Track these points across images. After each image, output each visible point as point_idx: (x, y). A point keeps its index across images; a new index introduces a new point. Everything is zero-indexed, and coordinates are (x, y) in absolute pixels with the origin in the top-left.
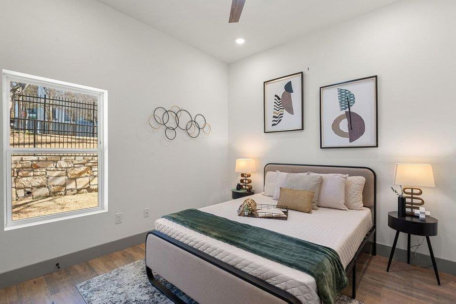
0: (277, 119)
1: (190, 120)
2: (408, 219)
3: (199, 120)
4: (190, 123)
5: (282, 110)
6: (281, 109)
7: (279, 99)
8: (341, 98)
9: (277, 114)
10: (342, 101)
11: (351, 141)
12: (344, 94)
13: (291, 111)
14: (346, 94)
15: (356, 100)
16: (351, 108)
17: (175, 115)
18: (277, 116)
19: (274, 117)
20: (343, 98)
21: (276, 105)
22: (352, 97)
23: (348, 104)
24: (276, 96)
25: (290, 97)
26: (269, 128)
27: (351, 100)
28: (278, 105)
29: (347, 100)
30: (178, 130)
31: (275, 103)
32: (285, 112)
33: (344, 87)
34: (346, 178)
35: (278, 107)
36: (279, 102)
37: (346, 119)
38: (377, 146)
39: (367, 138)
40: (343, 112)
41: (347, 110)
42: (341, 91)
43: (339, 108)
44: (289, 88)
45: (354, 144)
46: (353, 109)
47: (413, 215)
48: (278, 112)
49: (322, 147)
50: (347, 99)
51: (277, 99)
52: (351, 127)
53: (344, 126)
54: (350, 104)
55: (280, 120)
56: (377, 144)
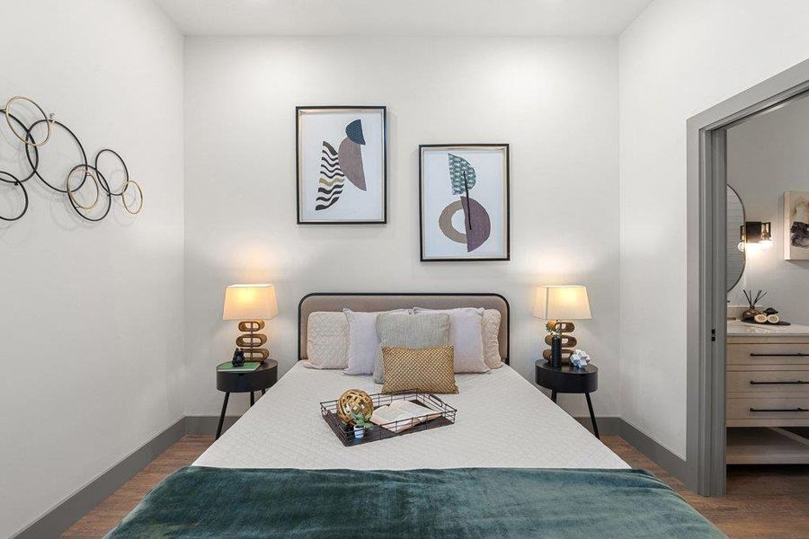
0: (329, 196)
1: (80, 161)
2: (565, 369)
3: (108, 165)
4: (80, 173)
5: (342, 178)
6: (337, 174)
7: (334, 152)
8: (454, 170)
9: (329, 184)
10: (456, 177)
11: (470, 249)
12: (459, 165)
13: (360, 182)
14: (462, 165)
15: (477, 179)
16: (470, 191)
17: (22, 133)
18: (328, 188)
19: (321, 190)
20: (457, 172)
21: (326, 164)
22: (471, 173)
23: (466, 185)
24: (325, 144)
25: (359, 153)
26: (309, 213)
27: (469, 178)
28: (332, 166)
29: (463, 177)
30: (33, 186)
31: (323, 159)
32: (347, 182)
33: (458, 153)
34: (482, 315)
35: (332, 169)
36: (333, 160)
37: (462, 211)
38: (508, 259)
39: (492, 246)
40: (458, 198)
41: (464, 194)
42: (453, 159)
43: (451, 190)
44: (355, 132)
45: (474, 254)
46: (473, 194)
47: (569, 363)
48: (329, 180)
49: (424, 258)
50: (464, 175)
51: (328, 152)
52: (469, 226)
53: (459, 221)
54: (469, 185)
55: (336, 199)
56: (509, 256)
